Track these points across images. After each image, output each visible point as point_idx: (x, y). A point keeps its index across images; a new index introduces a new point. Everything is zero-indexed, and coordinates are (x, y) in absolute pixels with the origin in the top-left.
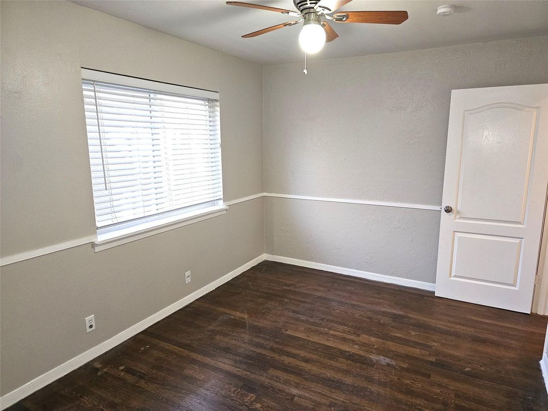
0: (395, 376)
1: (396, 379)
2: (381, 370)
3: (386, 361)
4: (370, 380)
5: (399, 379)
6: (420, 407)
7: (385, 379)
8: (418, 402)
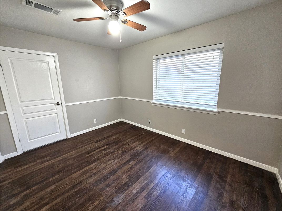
0: (104, 199)
1: (101, 198)
2: (111, 195)
3: (116, 201)
4: (108, 186)
5: (100, 200)
6: (80, 198)
7: (104, 193)
8: (83, 199)
